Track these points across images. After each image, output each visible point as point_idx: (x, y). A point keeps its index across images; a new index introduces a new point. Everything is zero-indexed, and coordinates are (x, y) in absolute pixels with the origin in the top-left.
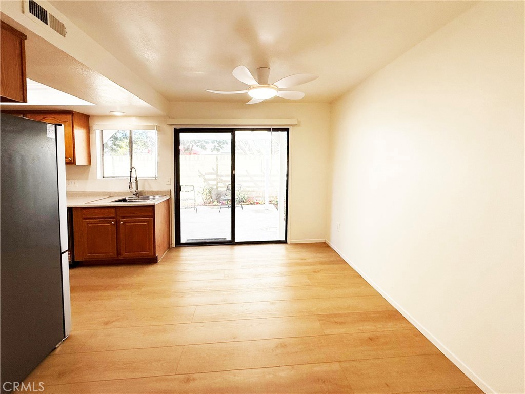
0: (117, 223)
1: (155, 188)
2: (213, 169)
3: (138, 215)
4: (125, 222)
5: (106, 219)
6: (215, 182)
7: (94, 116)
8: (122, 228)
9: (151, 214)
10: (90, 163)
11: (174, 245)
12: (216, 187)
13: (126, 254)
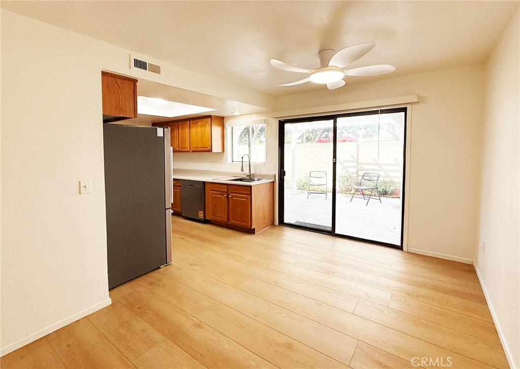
0: (228, 195)
1: (264, 172)
2: (352, 156)
3: (241, 192)
4: (232, 197)
5: (222, 193)
6: (355, 170)
7: (226, 117)
8: (230, 200)
9: (249, 193)
10: (223, 150)
11: (277, 223)
12: (355, 175)
13: (232, 221)
